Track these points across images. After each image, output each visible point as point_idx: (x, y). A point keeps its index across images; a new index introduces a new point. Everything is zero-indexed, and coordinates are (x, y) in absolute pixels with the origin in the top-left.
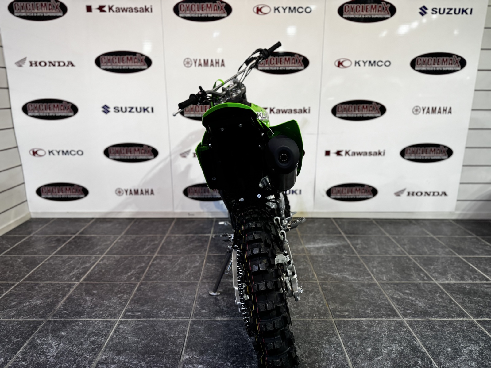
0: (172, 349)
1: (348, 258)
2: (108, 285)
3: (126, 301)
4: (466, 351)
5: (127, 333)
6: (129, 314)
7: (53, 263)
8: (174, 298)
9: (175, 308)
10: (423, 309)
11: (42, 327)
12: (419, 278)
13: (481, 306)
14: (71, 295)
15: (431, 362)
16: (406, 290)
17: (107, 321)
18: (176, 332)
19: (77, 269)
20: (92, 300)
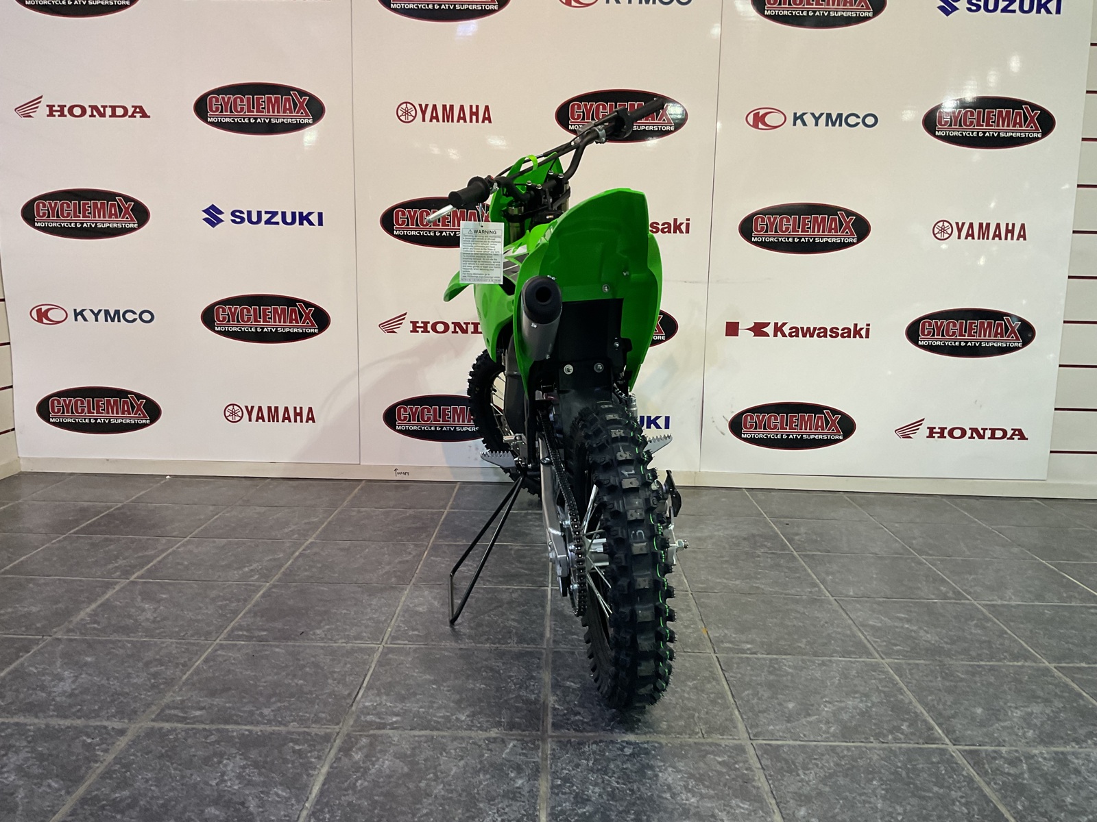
0: (334, 691)
1: (769, 556)
2: (196, 586)
3: (235, 613)
4: (1018, 713)
5: (232, 664)
6: (241, 633)
7: (69, 547)
8: (347, 610)
9: (348, 627)
10: (934, 644)
11: (41, 648)
12: (934, 594)
13: (1072, 643)
14: (108, 599)
15: (932, 729)
16: (900, 612)
17: (189, 643)
18: (346, 664)
19: (124, 559)
20: (155, 609)
